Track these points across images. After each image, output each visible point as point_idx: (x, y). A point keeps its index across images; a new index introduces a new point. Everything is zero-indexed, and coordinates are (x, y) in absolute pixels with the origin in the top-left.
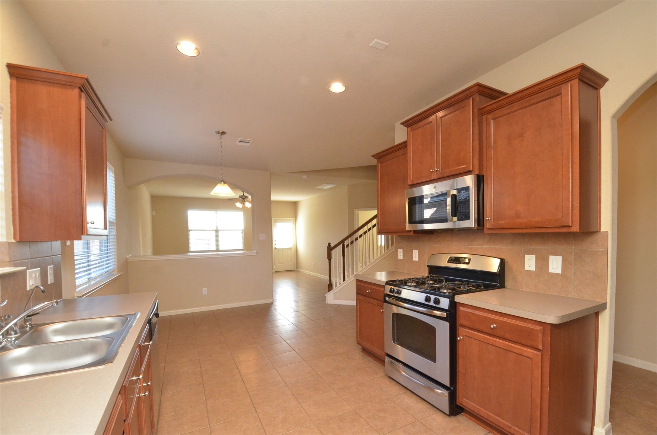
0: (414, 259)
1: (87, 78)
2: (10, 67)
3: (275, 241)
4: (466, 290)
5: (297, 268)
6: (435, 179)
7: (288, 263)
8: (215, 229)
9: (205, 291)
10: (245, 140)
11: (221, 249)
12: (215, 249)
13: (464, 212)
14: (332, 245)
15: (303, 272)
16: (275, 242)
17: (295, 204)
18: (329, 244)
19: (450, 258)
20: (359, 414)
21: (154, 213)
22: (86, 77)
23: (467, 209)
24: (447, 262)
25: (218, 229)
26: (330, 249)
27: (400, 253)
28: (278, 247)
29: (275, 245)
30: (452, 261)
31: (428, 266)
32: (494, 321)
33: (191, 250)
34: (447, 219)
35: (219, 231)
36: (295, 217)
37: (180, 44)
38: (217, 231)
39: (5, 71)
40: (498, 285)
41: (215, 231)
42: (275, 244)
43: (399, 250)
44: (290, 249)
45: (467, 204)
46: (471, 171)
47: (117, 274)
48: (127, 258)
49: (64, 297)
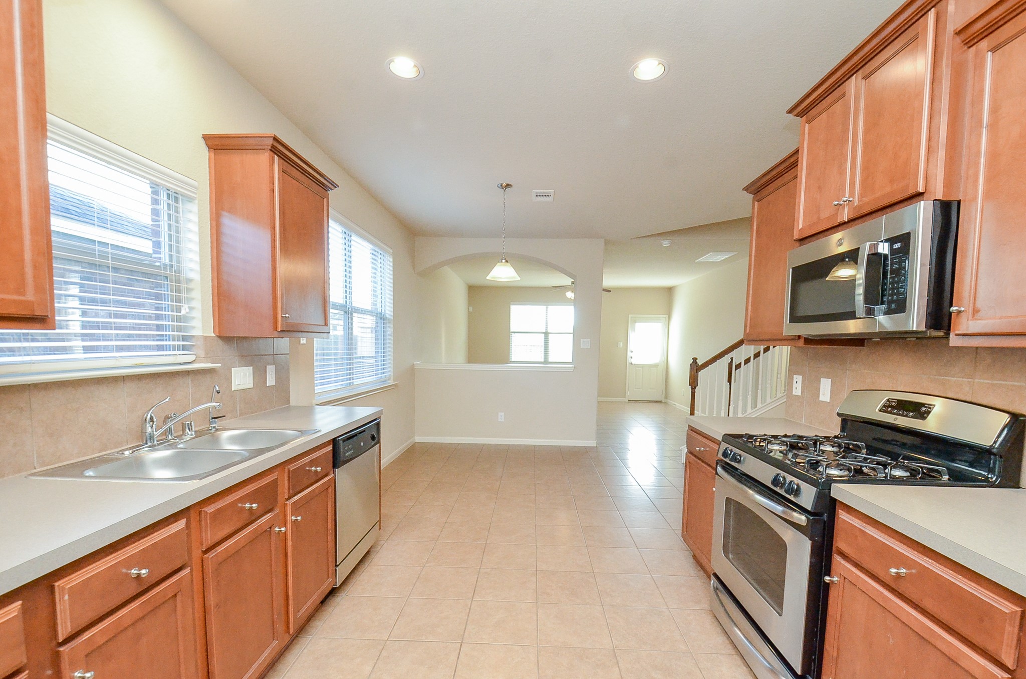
0: (822, 398)
1: (275, 135)
2: (206, 138)
3: (632, 352)
4: (886, 477)
5: (666, 398)
6: (845, 223)
7: (651, 389)
8: (544, 331)
9: (501, 417)
10: (545, 193)
11: (550, 360)
12: (543, 361)
13: (895, 294)
14: (700, 362)
15: (674, 406)
16: (630, 353)
17: (670, 291)
18: (695, 360)
19: (888, 400)
20: (617, 659)
21: (471, 309)
22: (273, 136)
23: (902, 287)
24: (877, 410)
25: (549, 331)
26: (696, 368)
27: (797, 382)
28: (635, 361)
29: (630, 358)
30: (889, 409)
31: (839, 414)
32: (903, 561)
33: (513, 359)
34: (855, 312)
35: (550, 334)
36: (669, 313)
37: (393, 61)
38: (546, 334)
39: (203, 142)
40: (992, 478)
41: (543, 334)
42: (632, 358)
43: (795, 376)
44: (656, 366)
45: (902, 276)
46: (921, 194)
47: (391, 382)
48: (414, 364)
49: (293, 402)
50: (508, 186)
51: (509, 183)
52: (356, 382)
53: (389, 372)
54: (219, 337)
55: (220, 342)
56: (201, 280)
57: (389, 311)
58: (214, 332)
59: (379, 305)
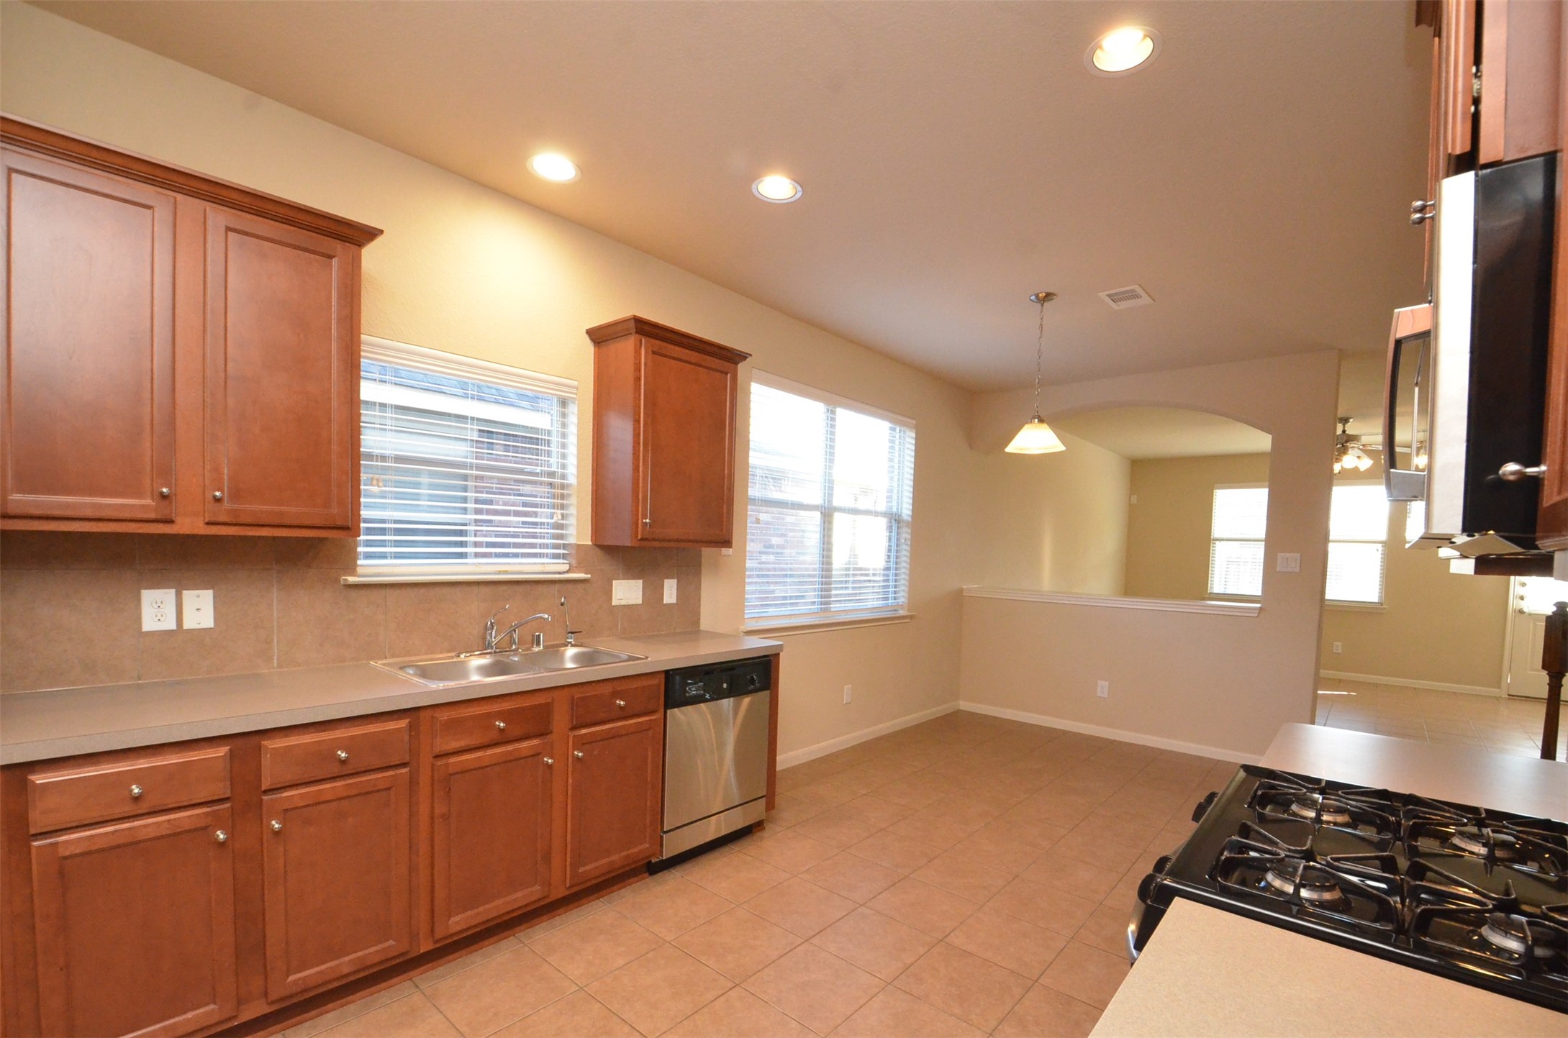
1: (634, 316)
2: (589, 332)
9: (1102, 689)
47: (902, 613)
48: (962, 589)
49: (705, 624)
50: (1049, 296)
51: (1049, 291)
52: (834, 607)
53: (902, 599)
54: (595, 545)
55: (598, 552)
56: (578, 484)
57: (906, 511)
58: (592, 540)
59: (894, 503)
